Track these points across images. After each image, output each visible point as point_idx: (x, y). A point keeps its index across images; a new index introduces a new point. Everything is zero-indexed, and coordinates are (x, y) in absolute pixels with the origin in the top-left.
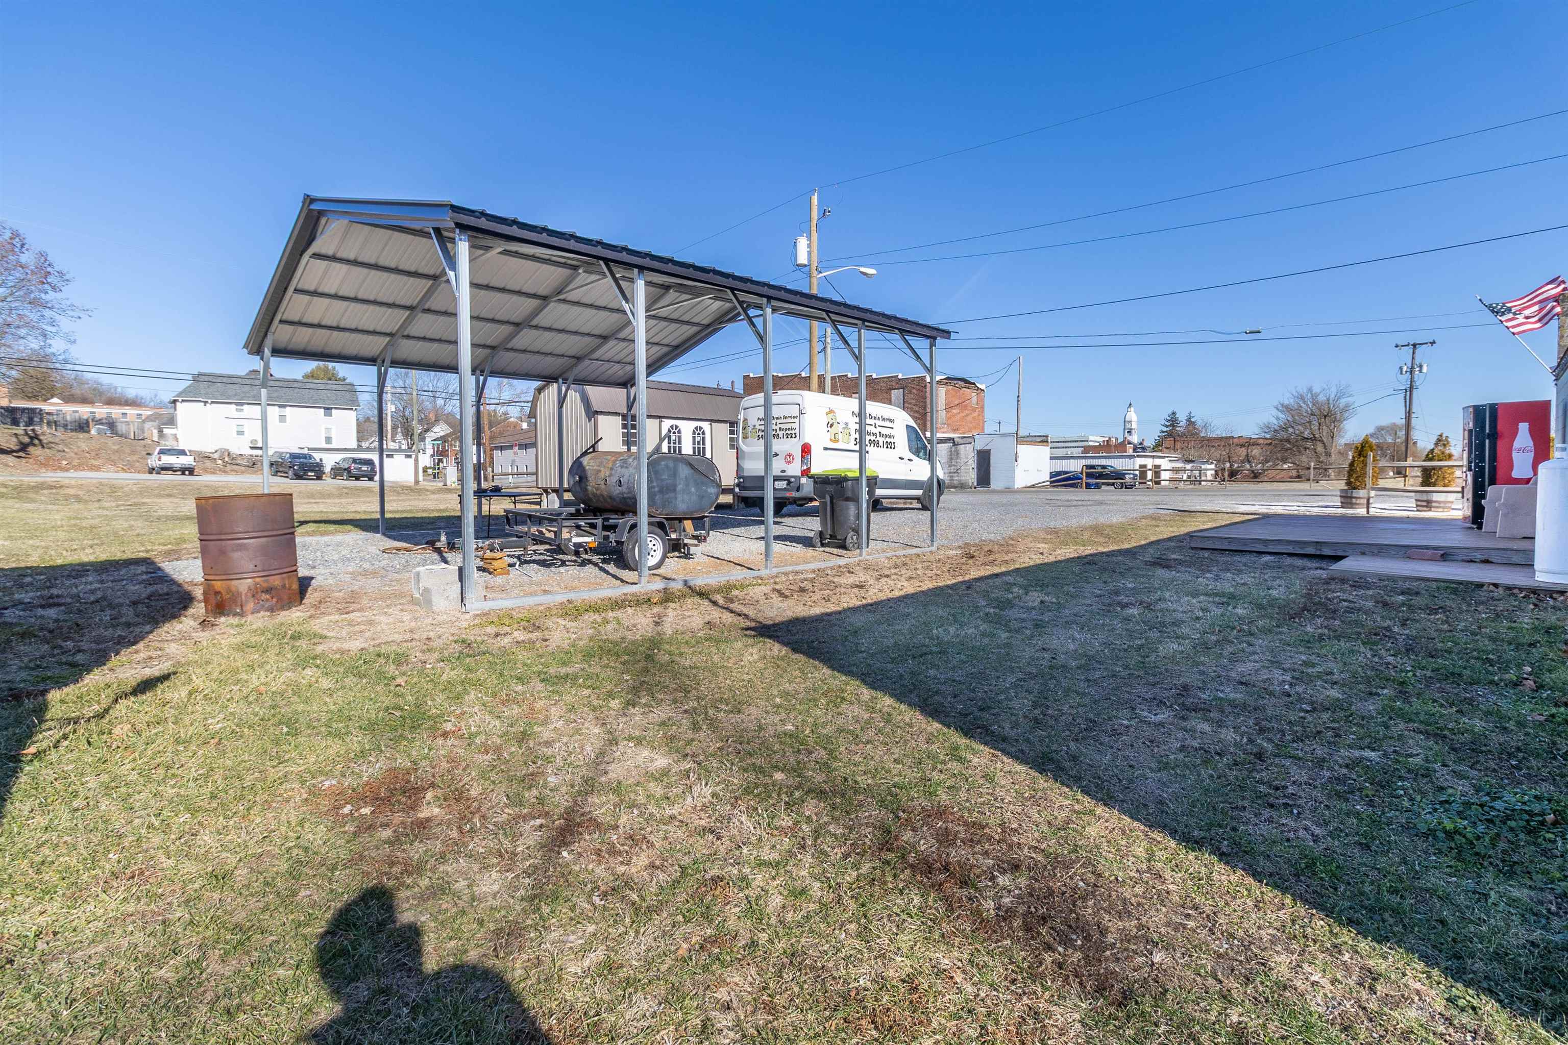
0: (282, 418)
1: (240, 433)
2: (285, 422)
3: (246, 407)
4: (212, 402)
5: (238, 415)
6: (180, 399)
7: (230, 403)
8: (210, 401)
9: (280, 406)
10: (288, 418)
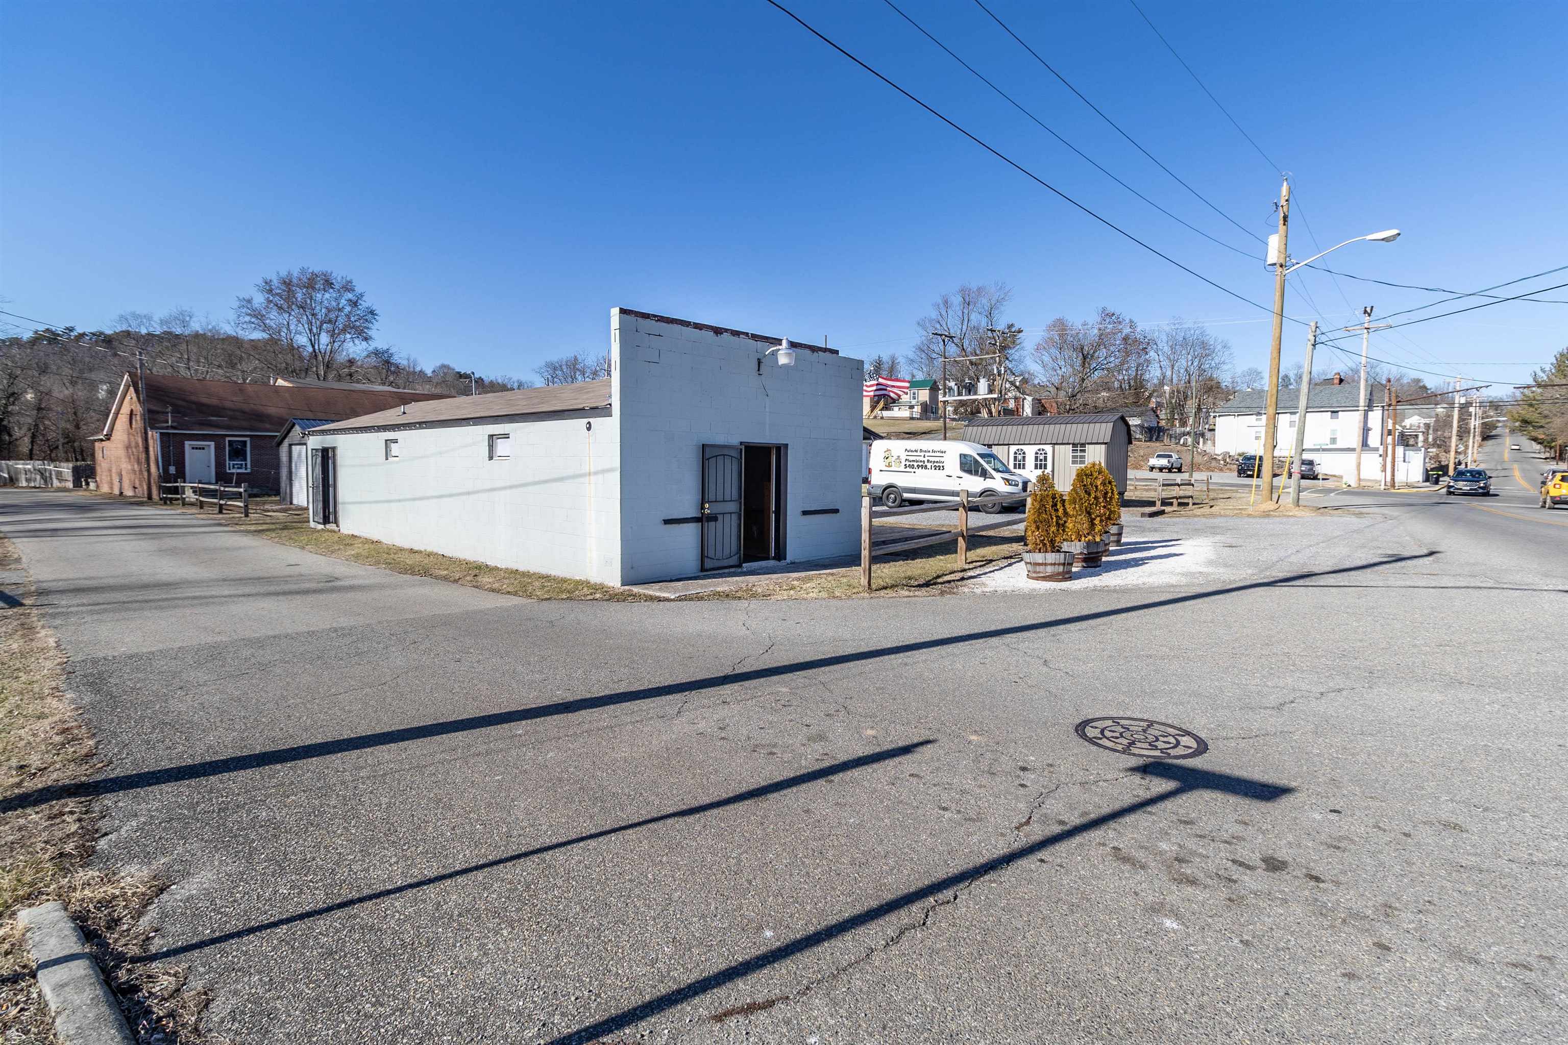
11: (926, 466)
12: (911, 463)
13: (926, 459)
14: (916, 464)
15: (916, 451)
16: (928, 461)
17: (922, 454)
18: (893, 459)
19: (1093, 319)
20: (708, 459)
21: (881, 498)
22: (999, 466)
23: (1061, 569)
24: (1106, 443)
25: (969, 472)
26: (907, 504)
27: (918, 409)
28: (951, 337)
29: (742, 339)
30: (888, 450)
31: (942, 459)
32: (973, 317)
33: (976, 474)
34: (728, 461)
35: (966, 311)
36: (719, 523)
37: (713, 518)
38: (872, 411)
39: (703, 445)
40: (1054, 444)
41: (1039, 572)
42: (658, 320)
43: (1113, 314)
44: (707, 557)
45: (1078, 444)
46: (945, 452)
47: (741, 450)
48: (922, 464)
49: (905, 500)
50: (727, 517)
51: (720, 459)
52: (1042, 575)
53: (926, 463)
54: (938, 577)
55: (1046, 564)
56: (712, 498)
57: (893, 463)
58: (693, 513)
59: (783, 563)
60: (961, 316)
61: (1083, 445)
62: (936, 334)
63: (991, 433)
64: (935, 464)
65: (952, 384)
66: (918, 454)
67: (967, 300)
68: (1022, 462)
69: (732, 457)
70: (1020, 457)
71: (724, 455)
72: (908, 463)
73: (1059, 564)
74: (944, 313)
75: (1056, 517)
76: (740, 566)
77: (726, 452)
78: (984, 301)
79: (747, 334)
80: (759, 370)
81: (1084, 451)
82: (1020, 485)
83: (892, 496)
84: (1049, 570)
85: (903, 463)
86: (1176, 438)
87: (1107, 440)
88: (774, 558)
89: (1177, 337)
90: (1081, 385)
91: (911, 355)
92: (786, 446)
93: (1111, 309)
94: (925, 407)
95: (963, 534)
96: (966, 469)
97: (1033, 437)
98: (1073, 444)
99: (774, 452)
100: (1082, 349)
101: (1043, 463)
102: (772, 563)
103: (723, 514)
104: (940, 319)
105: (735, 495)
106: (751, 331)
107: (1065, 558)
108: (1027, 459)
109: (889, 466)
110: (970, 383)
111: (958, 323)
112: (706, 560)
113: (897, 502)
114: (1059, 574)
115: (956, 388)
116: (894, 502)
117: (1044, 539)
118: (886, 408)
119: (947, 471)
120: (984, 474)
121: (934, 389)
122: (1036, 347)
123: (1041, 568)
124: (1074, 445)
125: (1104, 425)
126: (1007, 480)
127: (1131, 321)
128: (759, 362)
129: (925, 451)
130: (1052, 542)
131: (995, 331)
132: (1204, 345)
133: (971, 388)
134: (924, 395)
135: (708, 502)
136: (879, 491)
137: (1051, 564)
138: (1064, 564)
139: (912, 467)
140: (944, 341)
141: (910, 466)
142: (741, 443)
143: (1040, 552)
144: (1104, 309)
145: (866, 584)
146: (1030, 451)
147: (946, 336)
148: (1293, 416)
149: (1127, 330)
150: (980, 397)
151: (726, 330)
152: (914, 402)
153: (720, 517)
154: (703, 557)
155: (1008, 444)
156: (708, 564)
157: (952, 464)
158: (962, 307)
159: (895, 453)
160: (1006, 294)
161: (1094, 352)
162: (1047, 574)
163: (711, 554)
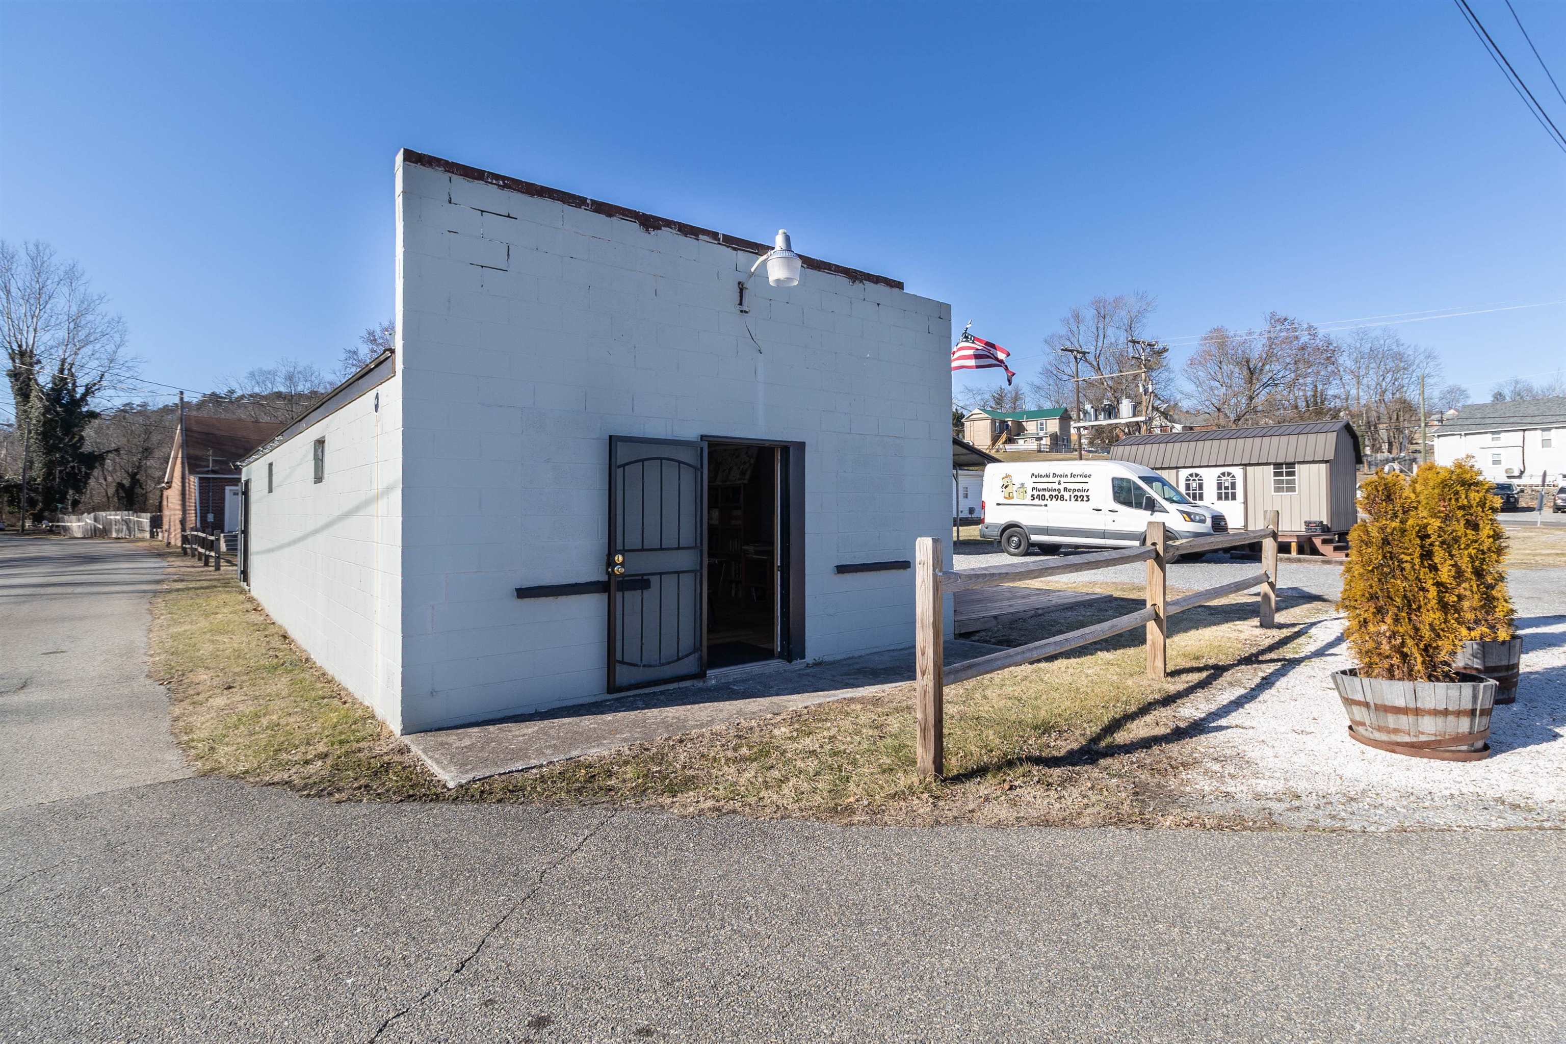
0: (1546, 443)
1: (1496, 462)
2: (1550, 446)
3: (1503, 435)
4: (1466, 434)
5: (1493, 444)
6: (1436, 435)
7: (1486, 433)
8: (1463, 433)
9: (1543, 430)
10: (1553, 443)
11: (1062, 496)
12: (1041, 493)
13: (1062, 487)
14: (1047, 494)
15: (1047, 476)
16: (1065, 489)
17: (1056, 480)
18: (1015, 488)
19: (1260, 326)
20: (624, 466)
21: (1000, 542)
22: (1171, 494)
23: (1464, 725)
24: (1327, 462)
25: (1128, 504)
26: (1037, 550)
27: (1046, 441)
28: (1084, 353)
29: (704, 245)
30: (1007, 476)
31: (1085, 486)
32: (1110, 332)
33: (1139, 506)
34: (670, 471)
35: (1101, 326)
36: (651, 595)
37: (639, 583)
38: (994, 444)
39: (610, 437)
40: (1246, 465)
41: (1396, 731)
42: (505, 186)
43: (1285, 319)
44: (622, 662)
45: (1282, 464)
46: (1090, 476)
47: (702, 449)
48: (1057, 493)
49: (1033, 545)
50: (670, 582)
51: (652, 470)
52: (1407, 739)
53: (1062, 493)
54: (1116, 725)
55: (1417, 712)
56: (633, 540)
57: (1015, 493)
58: (591, 572)
59: (798, 664)
60: (1095, 332)
61: (1291, 465)
62: (1066, 350)
63: (1152, 452)
64: (1076, 493)
65: (1088, 407)
66: (1051, 479)
67: (1102, 313)
68: (1198, 492)
69: (680, 462)
70: (1194, 485)
71: (661, 459)
72: (1036, 493)
73: (1458, 713)
74: (1075, 329)
75: (1438, 584)
76: (701, 675)
77: (666, 452)
78: (1123, 313)
79: (714, 235)
80: (741, 304)
81: (1292, 474)
82: (1209, 522)
83: (1016, 539)
84: (1430, 727)
85: (1030, 492)
86: (1377, 465)
87: (1330, 455)
88: (781, 656)
89: (1362, 349)
90: (1248, 405)
91: (1037, 381)
92: (801, 446)
93: (1281, 314)
94: (1054, 438)
95: (1157, 614)
96: (1122, 500)
97: (1214, 456)
98: (1275, 464)
99: (778, 457)
100: (1248, 362)
101: (1230, 491)
102: (775, 665)
103: (661, 574)
104: (1071, 336)
105: (688, 535)
106: (722, 230)
107: (1475, 698)
108: (1204, 487)
109: (1010, 497)
110: (1110, 405)
111: (1092, 340)
112: (618, 667)
113: (1022, 548)
114: (1458, 739)
115: (1092, 412)
116: (1018, 547)
117: (1403, 644)
118: (1010, 441)
119: (1093, 504)
120: (1151, 505)
121: (1065, 418)
122: (1189, 362)
123: (1404, 721)
124: (1277, 465)
125: (1322, 437)
126: (1188, 514)
127: (1310, 328)
128: (742, 289)
129: (1061, 476)
130: (1428, 651)
131: (1138, 343)
132: (1399, 356)
133: (1111, 411)
134: (1053, 425)
135: (623, 552)
136: (996, 533)
137: (1435, 713)
138: (1473, 712)
139: (1043, 498)
140: (1076, 358)
141: (1039, 497)
142: (702, 437)
143: (1392, 677)
144: (1273, 314)
145: (930, 766)
146: (1210, 477)
147: (1078, 352)
148: (1546, 433)
149: (1305, 338)
150: (1123, 421)
151: (669, 223)
152: (1041, 434)
153: (654, 580)
154: (612, 660)
155: (1177, 468)
156: (623, 675)
157: (1102, 493)
158: (1096, 321)
159: (1017, 480)
160: (1148, 304)
161: (1263, 365)
162: (1423, 738)
163: (632, 654)
